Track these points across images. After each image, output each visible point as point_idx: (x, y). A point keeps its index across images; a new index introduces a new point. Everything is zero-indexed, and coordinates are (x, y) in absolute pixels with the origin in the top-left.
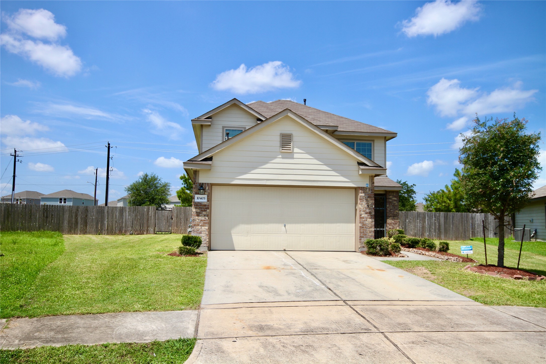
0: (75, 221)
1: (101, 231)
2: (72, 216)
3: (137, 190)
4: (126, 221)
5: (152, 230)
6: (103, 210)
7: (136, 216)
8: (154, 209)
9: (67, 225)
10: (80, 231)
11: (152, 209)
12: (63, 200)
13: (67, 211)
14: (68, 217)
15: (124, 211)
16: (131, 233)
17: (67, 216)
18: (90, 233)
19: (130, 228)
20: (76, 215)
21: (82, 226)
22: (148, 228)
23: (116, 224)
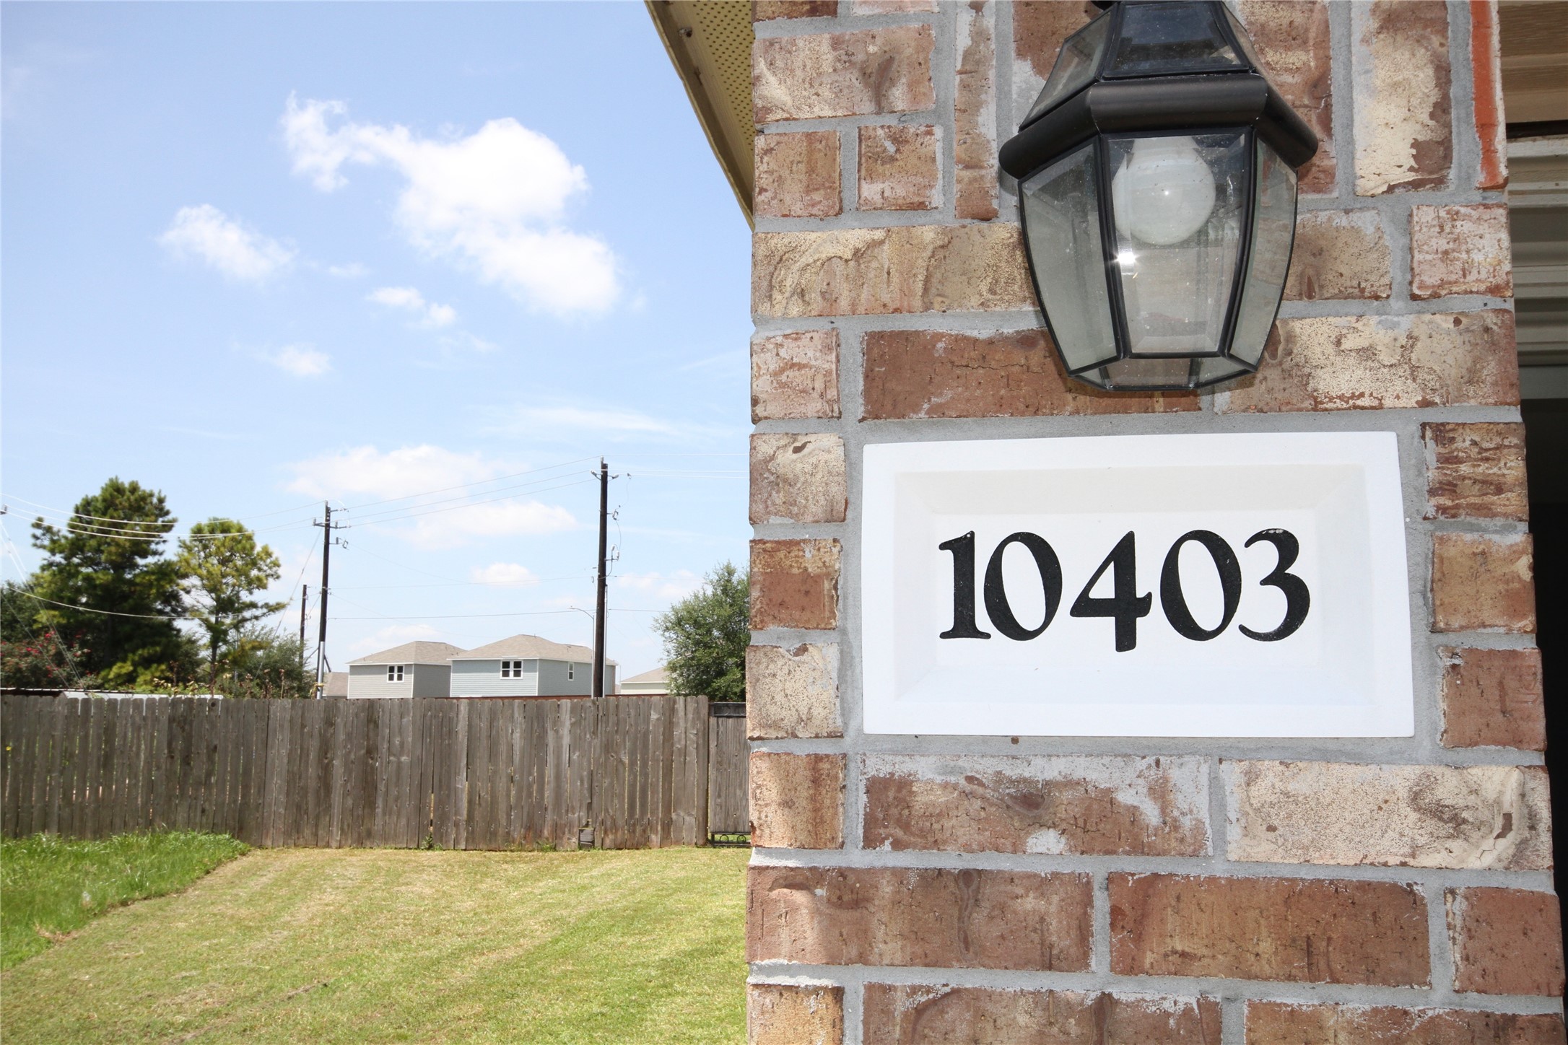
0: (319, 778)
1: (438, 829)
2: (304, 753)
3: (697, 624)
4: (558, 777)
5: (690, 820)
6: (450, 720)
7: (608, 748)
8: (697, 711)
9: (282, 798)
10: (342, 830)
11: (691, 707)
12: (512, 665)
13: (282, 726)
14: (285, 760)
15: (549, 725)
16: (586, 837)
17: (284, 752)
18: (387, 838)
19: (579, 815)
20: (326, 748)
21: (350, 802)
22: (668, 810)
23: (513, 793)
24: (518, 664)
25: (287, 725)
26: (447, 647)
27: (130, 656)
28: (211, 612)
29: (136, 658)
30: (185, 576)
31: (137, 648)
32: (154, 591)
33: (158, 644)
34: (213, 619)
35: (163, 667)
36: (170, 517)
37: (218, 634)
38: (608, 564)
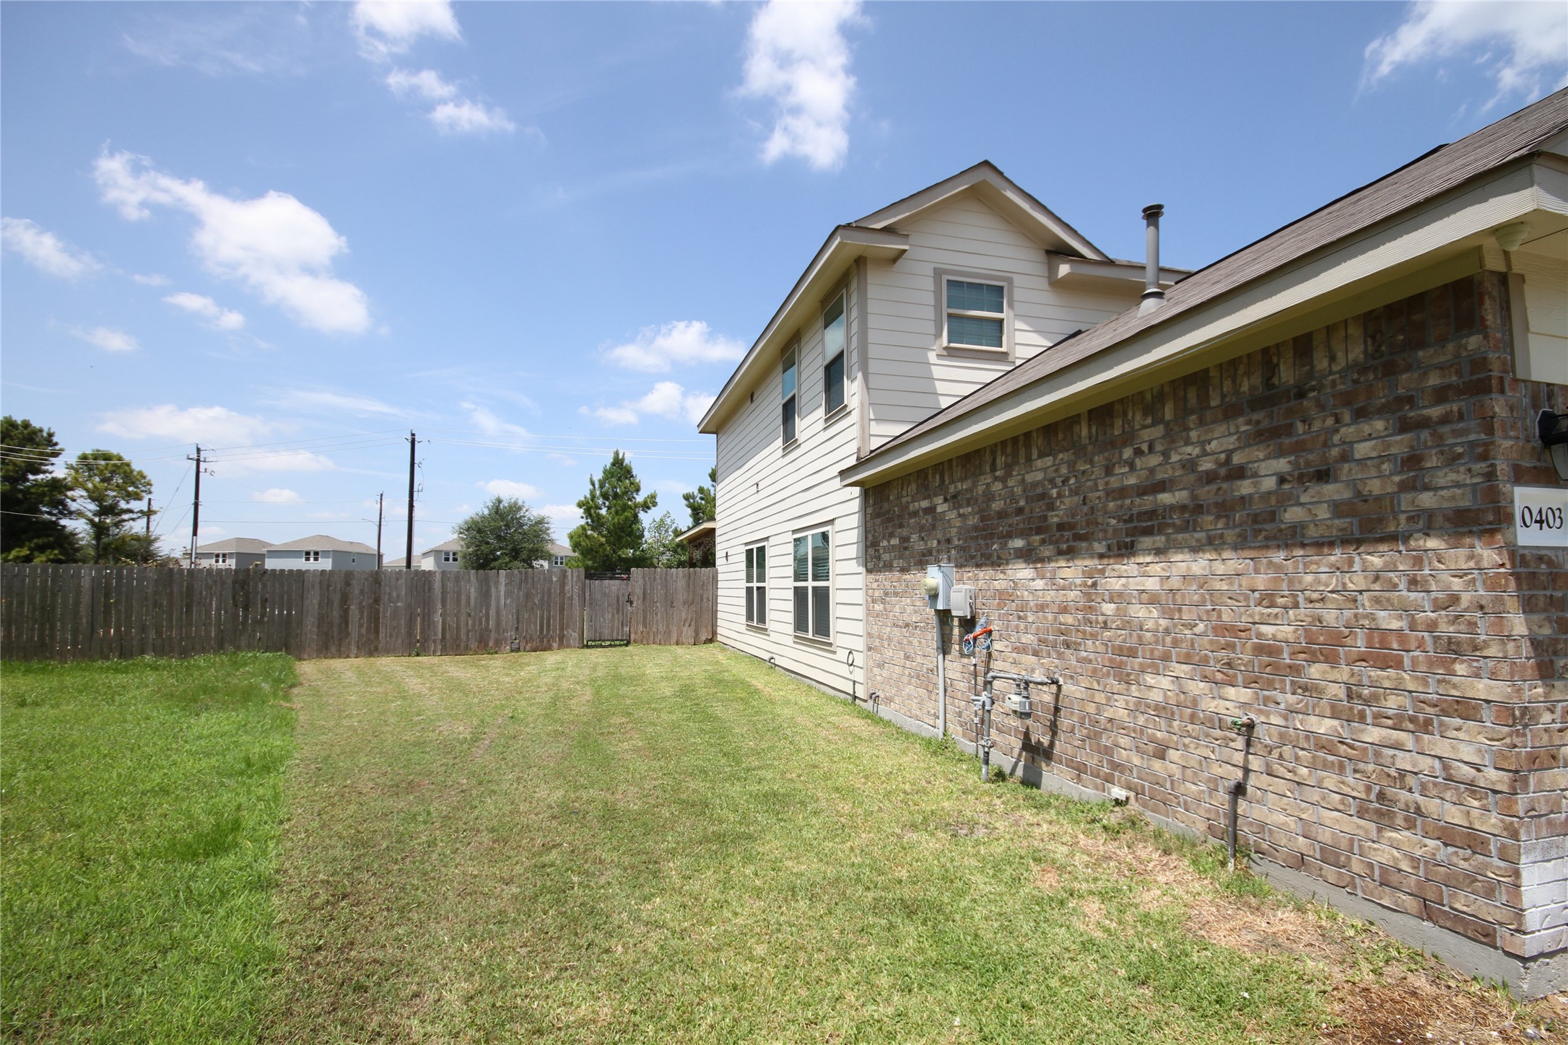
0: (341, 616)
1: (422, 645)
2: (330, 602)
4: (498, 613)
5: (575, 635)
6: (430, 582)
7: (527, 597)
8: (578, 576)
9: (315, 629)
10: (358, 647)
11: (575, 574)
13: (313, 586)
14: (317, 607)
15: (492, 584)
16: (515, 646)
17: (315, 602)
18: (388, 651)
19: (511, 634)
20: (345, 599)
21: (364, 631)
22: (562, 629)
23: (470, 622)
24: (316, 553)
25: (317, 586)
26: (260, 542)
27: (27, 543)
28: (95, 515)
29: (32, 545)
30: (71, 489)
31: (33, 538)
32: (47, 498)
33: (51, 536)
34: (97, 519)
35: (56, 552)
36: (57, 448)
37: (100, 530)
38: (415, 494)
